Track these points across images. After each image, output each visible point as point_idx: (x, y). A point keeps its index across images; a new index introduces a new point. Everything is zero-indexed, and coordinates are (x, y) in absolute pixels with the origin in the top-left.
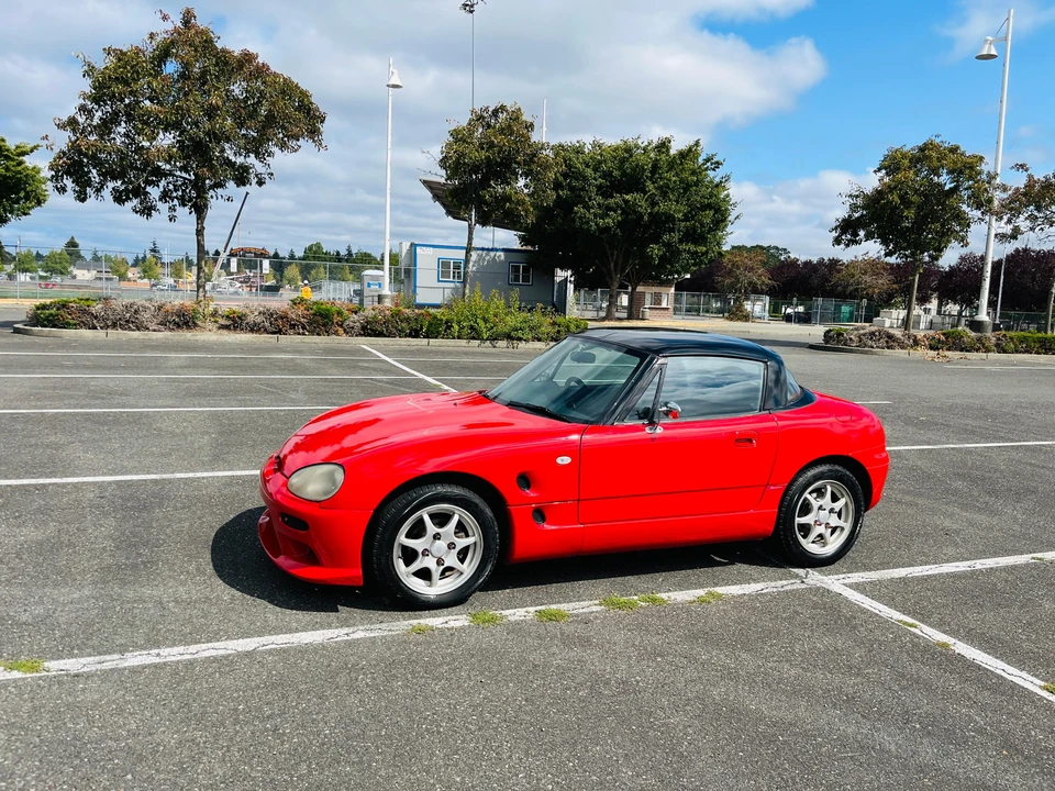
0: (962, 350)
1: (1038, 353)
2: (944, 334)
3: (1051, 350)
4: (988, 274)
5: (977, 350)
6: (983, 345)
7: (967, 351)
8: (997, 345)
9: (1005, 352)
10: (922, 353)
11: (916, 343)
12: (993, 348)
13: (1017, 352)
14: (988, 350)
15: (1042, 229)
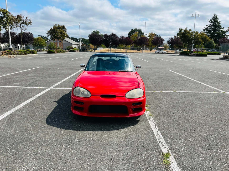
0: (11, 55)
1: (24, 54)
2: (7, 51)
3: (26, 53)
4: (10, 37)
5: (14, 55)
6: (15, 53)
7: (12, 55)
8: (17, 53)
9: (19, 55)
10: (5, 56)
11: (3, 54)
12: (17, 54)
13: (21, 54)
14: (16, 55)
15: (16, 27)
